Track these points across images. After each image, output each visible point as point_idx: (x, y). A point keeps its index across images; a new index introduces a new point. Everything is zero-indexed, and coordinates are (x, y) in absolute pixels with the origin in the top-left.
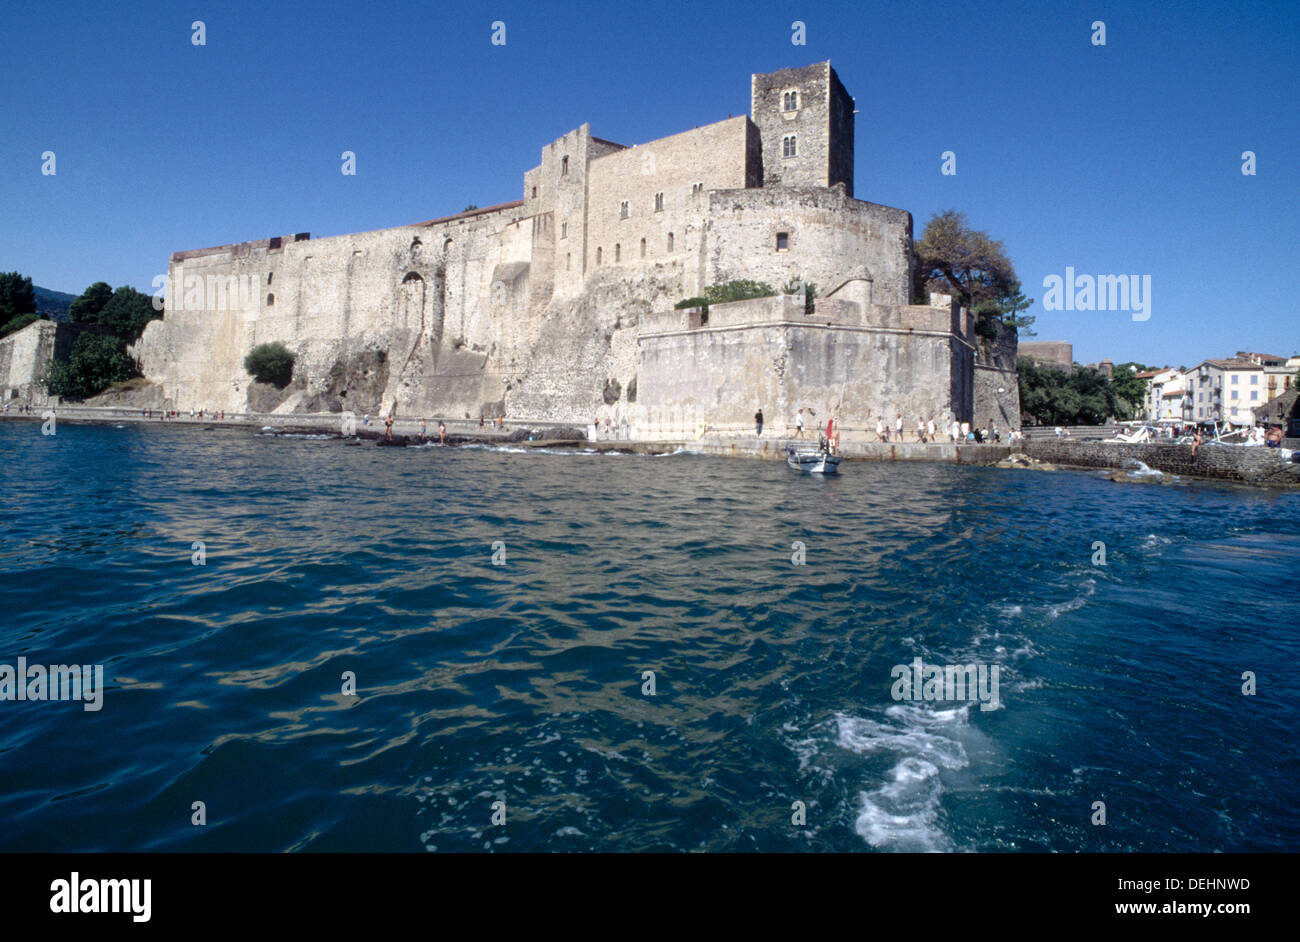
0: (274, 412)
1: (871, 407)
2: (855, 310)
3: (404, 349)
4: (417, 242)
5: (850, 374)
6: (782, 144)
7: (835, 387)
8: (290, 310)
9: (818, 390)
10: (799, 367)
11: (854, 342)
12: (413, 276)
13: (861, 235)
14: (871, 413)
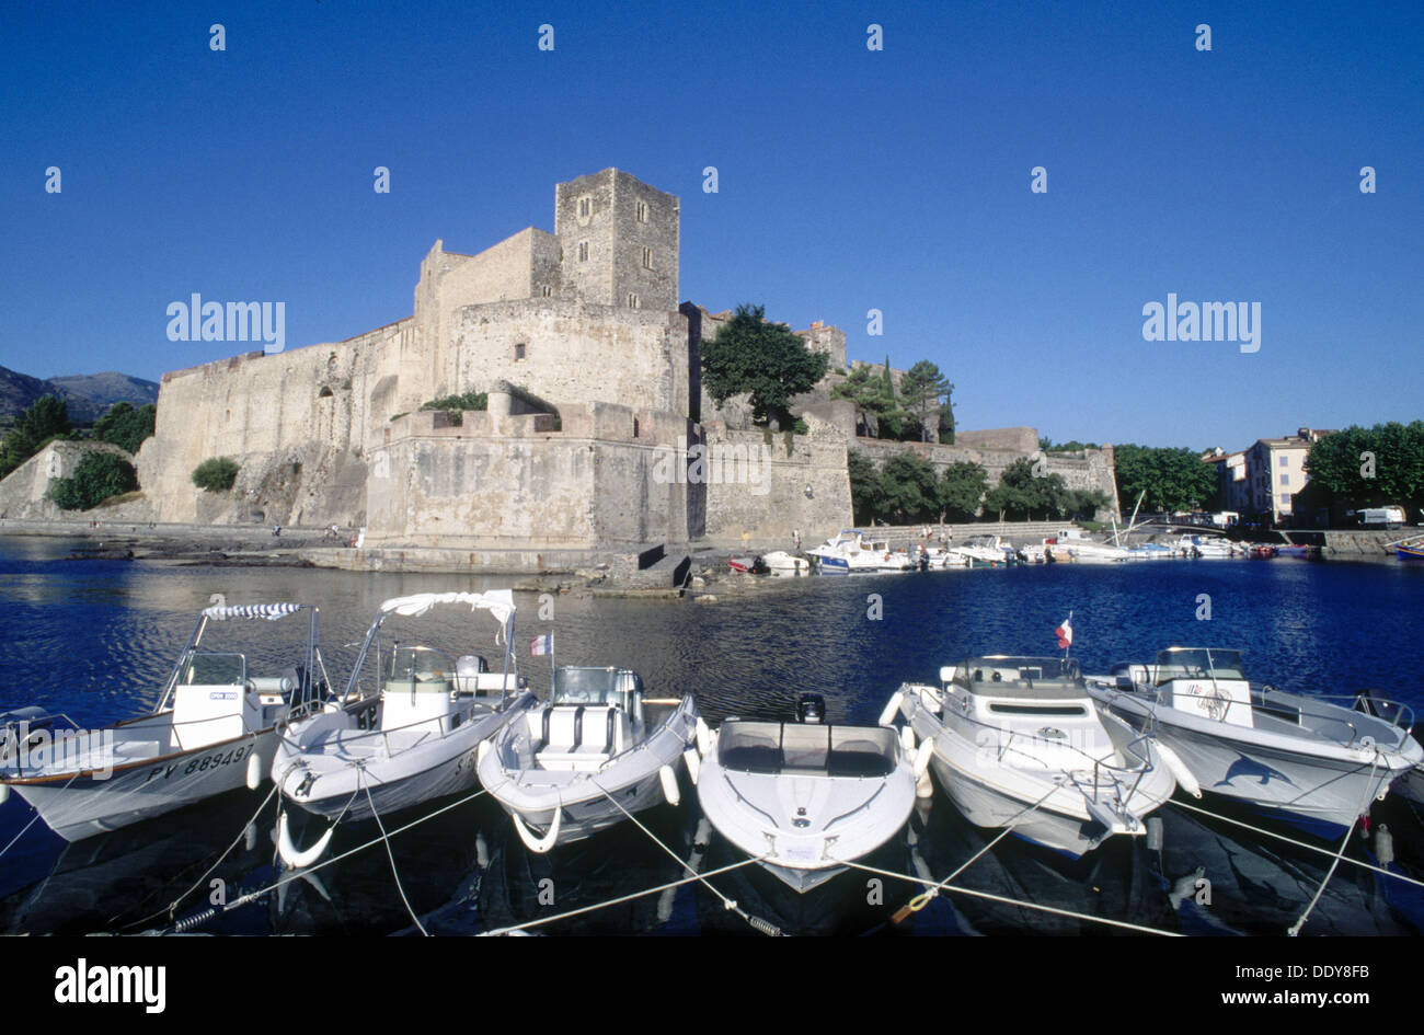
0: (213, 523)
1: (502, 515)
2: (486, 421)
3: (314, 460)
4: (333, 356)
5: (480, 484)
6: (578, 250)
7: (464, 496)
8: (241, 425)
9: (445, 500)
10: (427, 478)
11: (485, 453)
12: (326, 393)
13: (605, 340)
14: (503, 521)
